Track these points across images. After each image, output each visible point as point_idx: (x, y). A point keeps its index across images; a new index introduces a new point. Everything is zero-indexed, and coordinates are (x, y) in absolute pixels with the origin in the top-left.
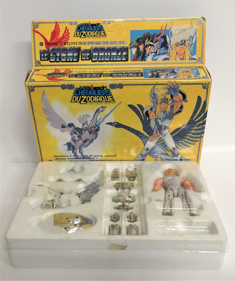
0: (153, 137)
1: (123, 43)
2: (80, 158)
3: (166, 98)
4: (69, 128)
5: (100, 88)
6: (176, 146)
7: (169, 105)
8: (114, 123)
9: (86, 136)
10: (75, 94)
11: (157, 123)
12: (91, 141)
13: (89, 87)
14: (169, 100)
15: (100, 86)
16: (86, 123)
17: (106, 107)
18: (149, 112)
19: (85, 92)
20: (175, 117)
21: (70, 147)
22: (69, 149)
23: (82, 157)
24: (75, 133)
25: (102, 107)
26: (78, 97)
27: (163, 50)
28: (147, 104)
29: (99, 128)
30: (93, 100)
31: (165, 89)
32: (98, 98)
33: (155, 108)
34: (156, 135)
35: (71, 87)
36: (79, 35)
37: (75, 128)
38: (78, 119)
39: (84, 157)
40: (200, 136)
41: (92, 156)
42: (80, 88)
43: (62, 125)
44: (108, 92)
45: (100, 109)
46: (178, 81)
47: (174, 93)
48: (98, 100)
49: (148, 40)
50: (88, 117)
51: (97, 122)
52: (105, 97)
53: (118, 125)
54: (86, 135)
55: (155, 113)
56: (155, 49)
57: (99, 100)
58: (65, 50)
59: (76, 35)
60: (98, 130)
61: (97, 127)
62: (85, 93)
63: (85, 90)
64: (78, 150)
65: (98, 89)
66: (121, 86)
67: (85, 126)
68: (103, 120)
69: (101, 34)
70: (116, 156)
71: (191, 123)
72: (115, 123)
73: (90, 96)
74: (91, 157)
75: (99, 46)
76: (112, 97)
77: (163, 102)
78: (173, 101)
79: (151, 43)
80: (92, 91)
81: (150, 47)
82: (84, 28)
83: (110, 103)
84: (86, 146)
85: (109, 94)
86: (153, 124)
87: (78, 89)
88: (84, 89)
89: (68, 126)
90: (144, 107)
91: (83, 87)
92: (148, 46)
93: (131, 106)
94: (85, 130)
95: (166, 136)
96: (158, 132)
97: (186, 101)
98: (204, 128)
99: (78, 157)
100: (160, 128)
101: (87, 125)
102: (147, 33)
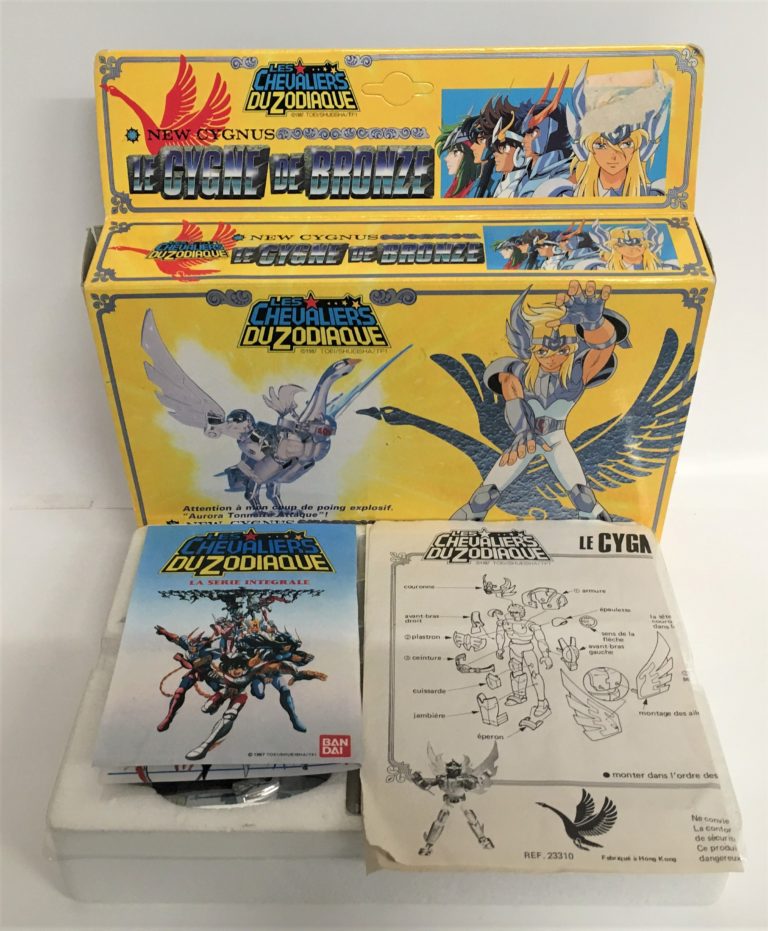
0: (514, 454)
1: (418, 133)
2: (271, 515)
3: (561, 335)
4: (235, 424)
5: (340, 301)
6: (588, 481)
7: (568, 355)
8: (383, 410)
9: (290, 450)
10: (254, 321)
11: (527, 412)
12: (307, 464)
13: (302, 299)
14: (569, 340)
15: (339, 294)
16: (291, 409)
17: (358, 361)
18: (501, 379)
19: (287, 313)
20: (588, 392)
21: (236, 480)
22: (233, 488)
23: (277, 512)
24: (255, 439)
25: (346, 361)
26: (263, 329)
27: (552, 160)
28: (496, 352)
29: (333, 424)
30: (314, 338)
31: (559, 308)
32: (333, 333)
33: (522, 365)
34: (522, 448)
35: (239, 298)
36: (264, 103)
37: (253, 424)
38: (264, 397)
39: (284, 511)
40: (666, 450)
41: (311, 508)
42: (269, 303)
43: (209, 414)
44: (366, 316)
45: (338, 368)
46: (601, 281)
47: (586, 320)
48: (330, 339)
49: (504, 126)
50: (296, 392)
51: (326, 406)
52: (356, 329)
53: (397, 417)
54: (291, 446)
55: (522, 382)
56: (524, 157)
57: (333, 338)
58: (215, 158)
59: (253, 104)
60: (330, 430)
61: (327, 422)
62: (289, 316)
63: (289, 310)
64: (263, 492)
65: (333, 306)
66: (408, 297)
67: (289, 417)
68: (348, 401)
69: (339, 103)
70: (389, 507)
71: (642, 410)
72: (388, 411)
73: (304, 326)
74: (305, 512)
75: (332, 144)
76: (379, 332)
77: (550, 347)
78: (584, 345)
79: (514, 136)
80: (311, 310)
81: (508, 148)
82: (282, 79)
83: (372, 348)
84: (291, 479)
85: (368, 320)
86: (513, 414)
87: (266, 305)
88: (283, 304)
89: (231, 419)
90: (486, 363)
91: (281, 298)
92: (504, 145)
93: (443, 360)
94: (287, 431)
95: (557, 451)
96: (530, 436)
97: (628, 345)
98: (682, 427)
99: (264, 510)
100: (537, 427)
101: (294, 416)
102: (500, 99)
